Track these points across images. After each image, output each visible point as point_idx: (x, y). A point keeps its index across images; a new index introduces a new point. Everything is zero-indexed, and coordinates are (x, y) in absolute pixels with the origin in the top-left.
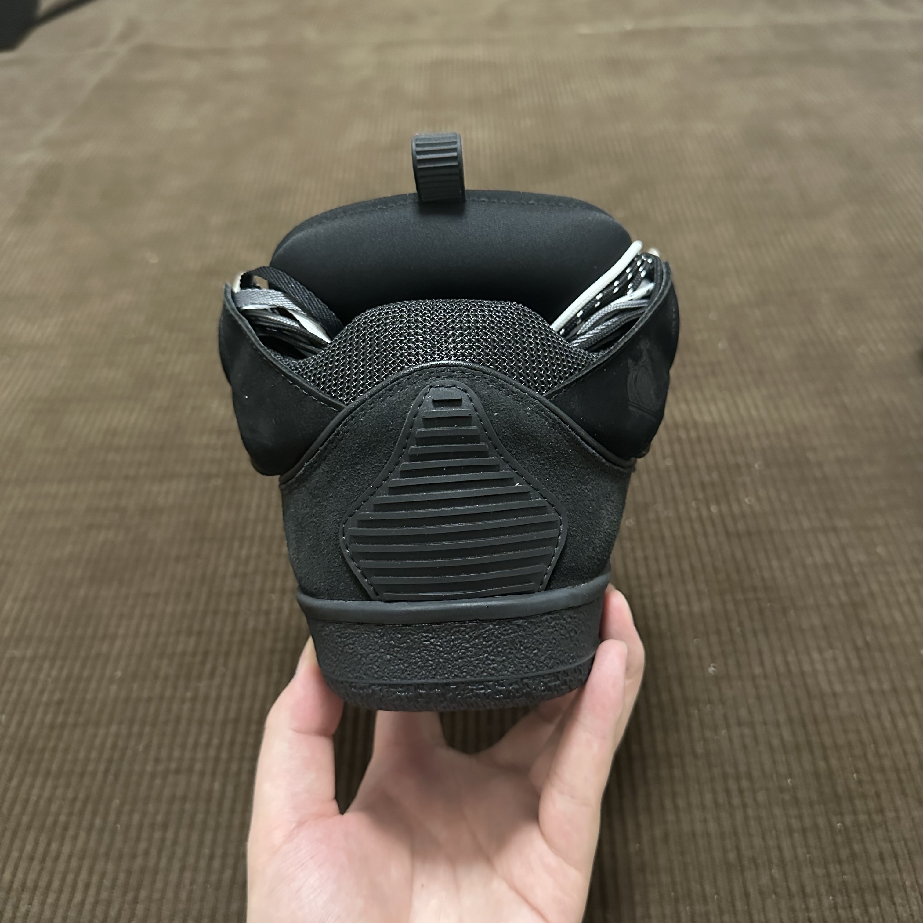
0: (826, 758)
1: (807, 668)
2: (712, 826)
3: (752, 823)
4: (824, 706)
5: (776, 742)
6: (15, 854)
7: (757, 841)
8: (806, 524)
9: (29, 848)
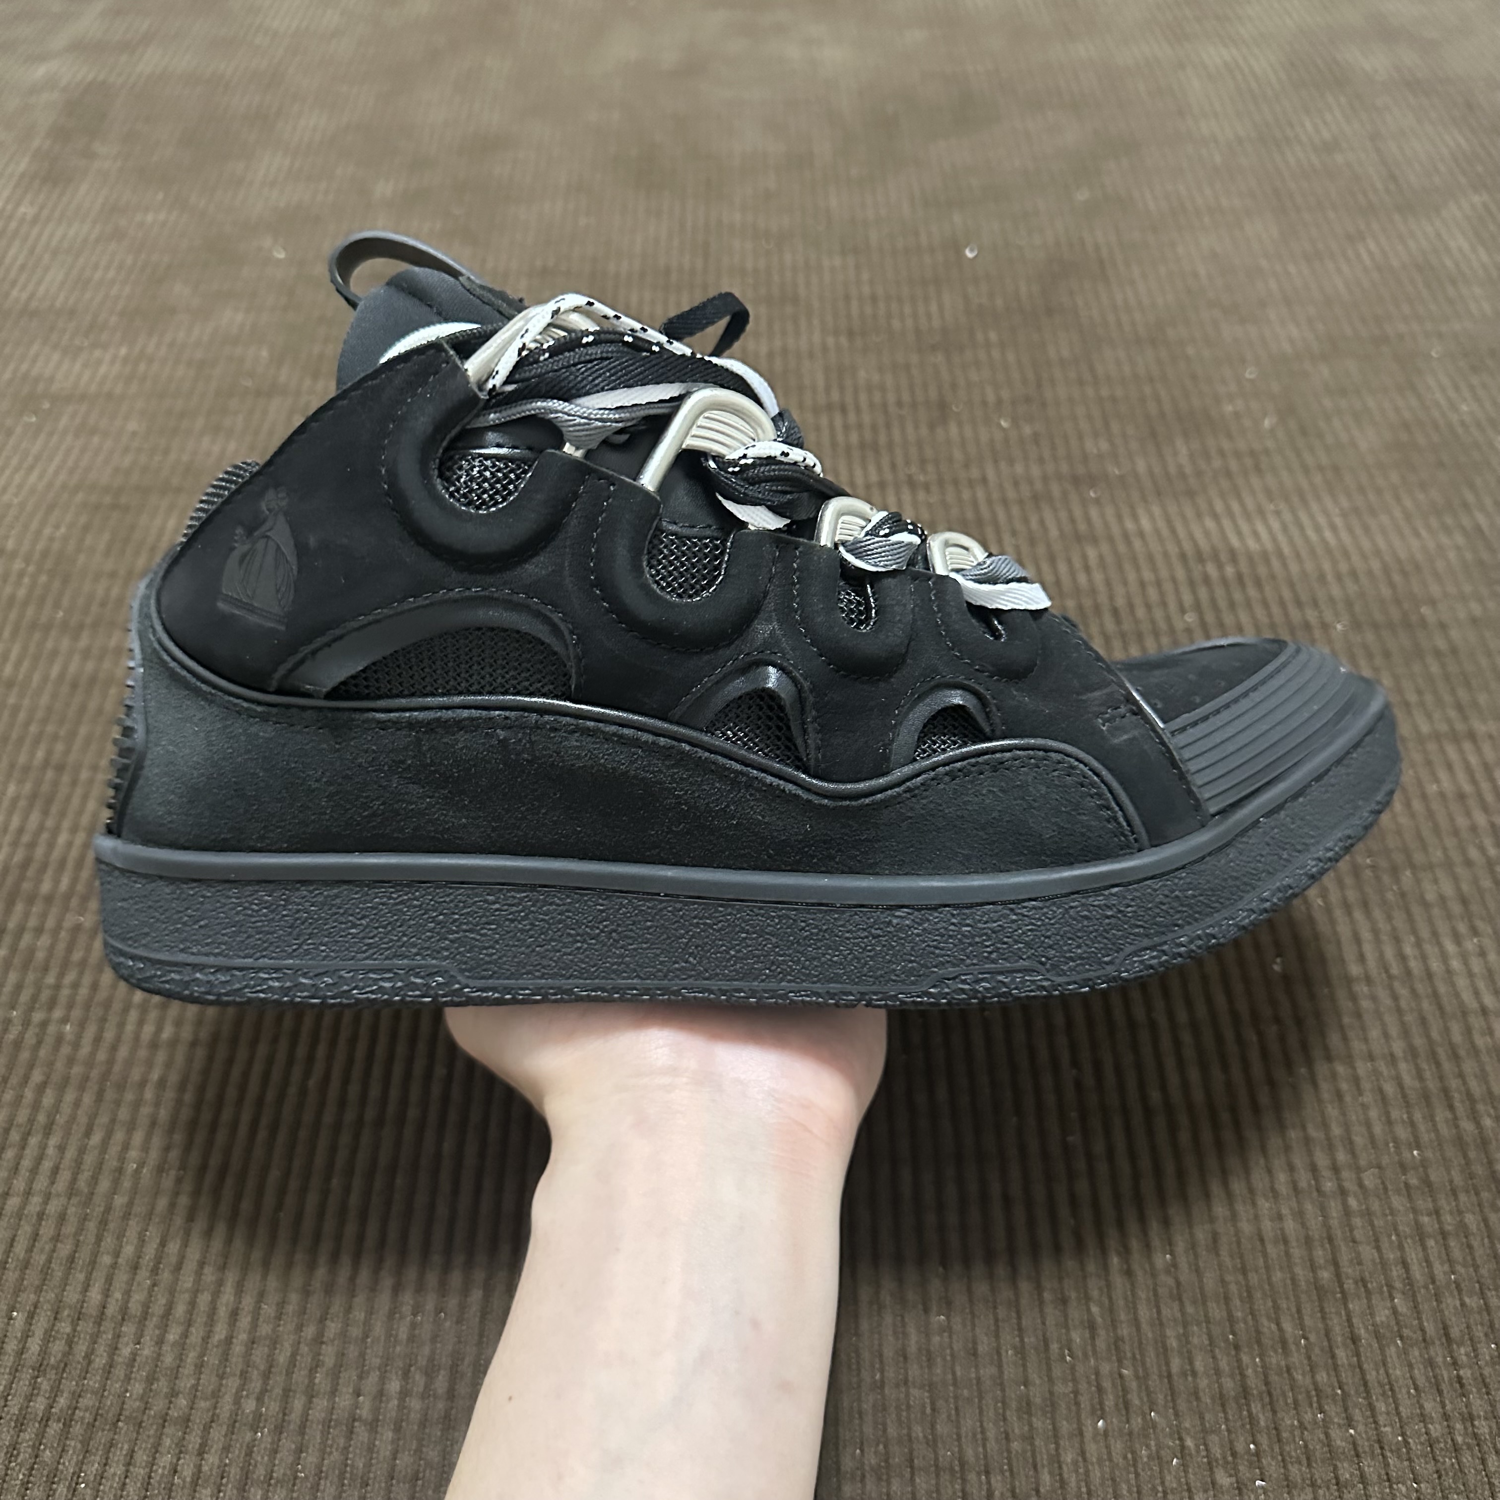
0: (1475, 1117)
1: (1436, 965)
2: (1290, 1225)
3: (1357, 1221)
4: (1468, 1031)
5: (1390, 1088)
6: (106, 1260)
7: (1368, 1252)
8: (1425, 728)
9: (129, 1250)
